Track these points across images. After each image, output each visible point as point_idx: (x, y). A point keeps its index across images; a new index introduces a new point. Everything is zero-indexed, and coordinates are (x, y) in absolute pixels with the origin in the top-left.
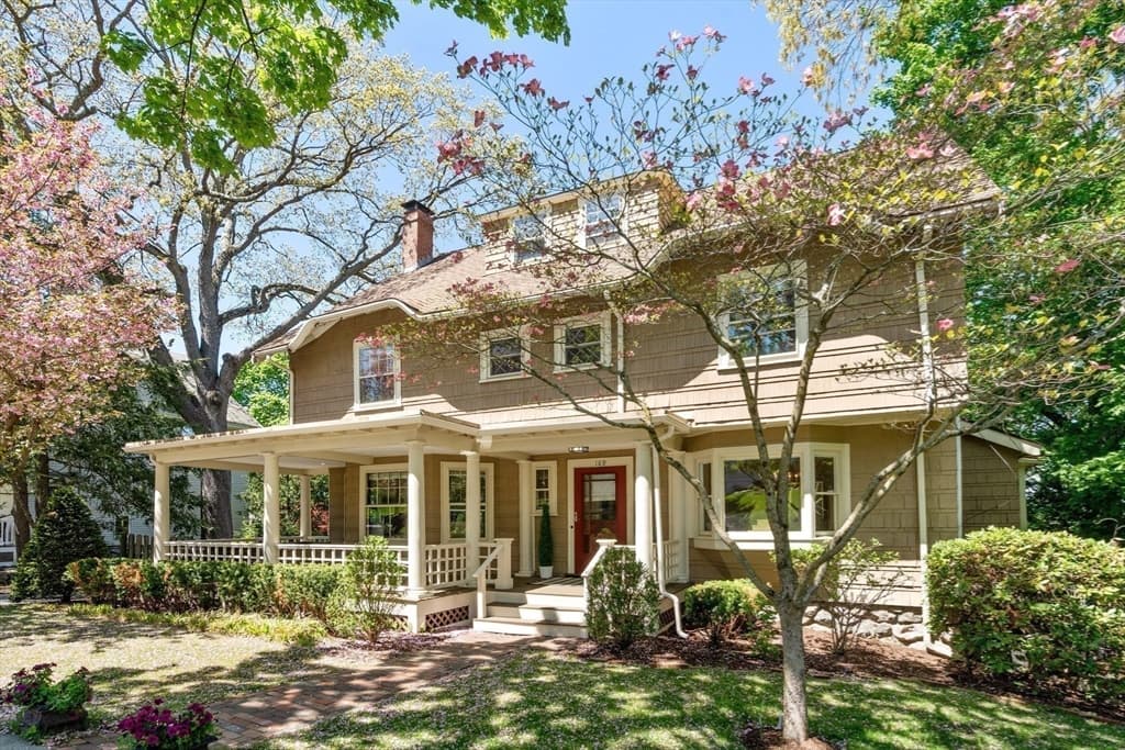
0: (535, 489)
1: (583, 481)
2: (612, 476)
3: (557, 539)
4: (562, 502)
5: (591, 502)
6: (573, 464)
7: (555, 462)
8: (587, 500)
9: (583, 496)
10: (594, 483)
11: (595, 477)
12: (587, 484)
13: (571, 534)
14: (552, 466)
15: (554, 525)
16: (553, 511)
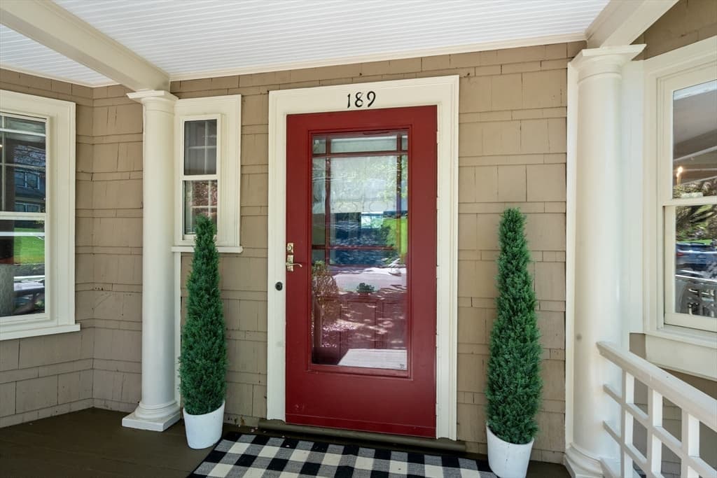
0: (181, 177)
1: (311, 155)
2: (387, 141)
3: (239, 317)
4: (253, 215)
5: (327, 216)
6: (284, 104)
7: (237, 99)
8: (319, 208)
9: (310, 200)
10: (336, 163)
11: (340, 144)
12: (319, 164)
13: (277, 304)
14: (226, 110)
15: (232, 279)
16: (228, 239)
